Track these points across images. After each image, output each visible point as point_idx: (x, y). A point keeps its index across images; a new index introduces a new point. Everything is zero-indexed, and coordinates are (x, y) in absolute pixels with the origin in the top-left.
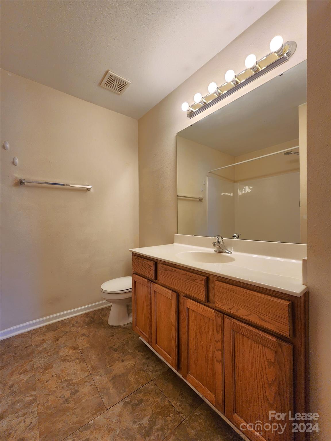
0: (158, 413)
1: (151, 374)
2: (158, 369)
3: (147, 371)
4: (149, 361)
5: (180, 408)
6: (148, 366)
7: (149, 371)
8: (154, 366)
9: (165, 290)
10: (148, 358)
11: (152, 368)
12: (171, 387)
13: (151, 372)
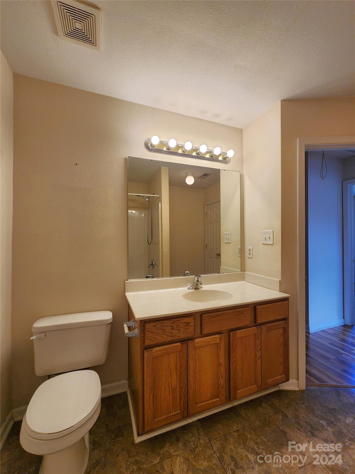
0: (244, 444)
1: (201, 440)
2: (196, 432)
3: (196, 444)
4: (182, 439)
5: (239, 425)
6: (190, 441)
7: (197, 442)
8: (191, 435)
9: (211, 338)
10: (178, 440)
11: (194, 438)
12: (220, 426)
13: (198, 440)
